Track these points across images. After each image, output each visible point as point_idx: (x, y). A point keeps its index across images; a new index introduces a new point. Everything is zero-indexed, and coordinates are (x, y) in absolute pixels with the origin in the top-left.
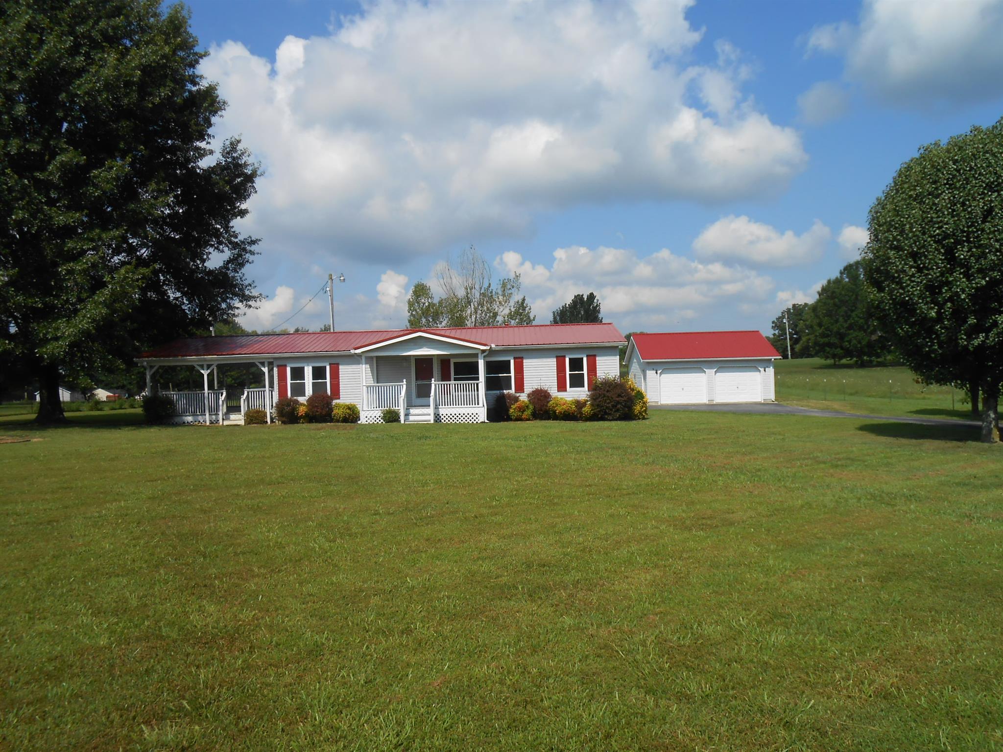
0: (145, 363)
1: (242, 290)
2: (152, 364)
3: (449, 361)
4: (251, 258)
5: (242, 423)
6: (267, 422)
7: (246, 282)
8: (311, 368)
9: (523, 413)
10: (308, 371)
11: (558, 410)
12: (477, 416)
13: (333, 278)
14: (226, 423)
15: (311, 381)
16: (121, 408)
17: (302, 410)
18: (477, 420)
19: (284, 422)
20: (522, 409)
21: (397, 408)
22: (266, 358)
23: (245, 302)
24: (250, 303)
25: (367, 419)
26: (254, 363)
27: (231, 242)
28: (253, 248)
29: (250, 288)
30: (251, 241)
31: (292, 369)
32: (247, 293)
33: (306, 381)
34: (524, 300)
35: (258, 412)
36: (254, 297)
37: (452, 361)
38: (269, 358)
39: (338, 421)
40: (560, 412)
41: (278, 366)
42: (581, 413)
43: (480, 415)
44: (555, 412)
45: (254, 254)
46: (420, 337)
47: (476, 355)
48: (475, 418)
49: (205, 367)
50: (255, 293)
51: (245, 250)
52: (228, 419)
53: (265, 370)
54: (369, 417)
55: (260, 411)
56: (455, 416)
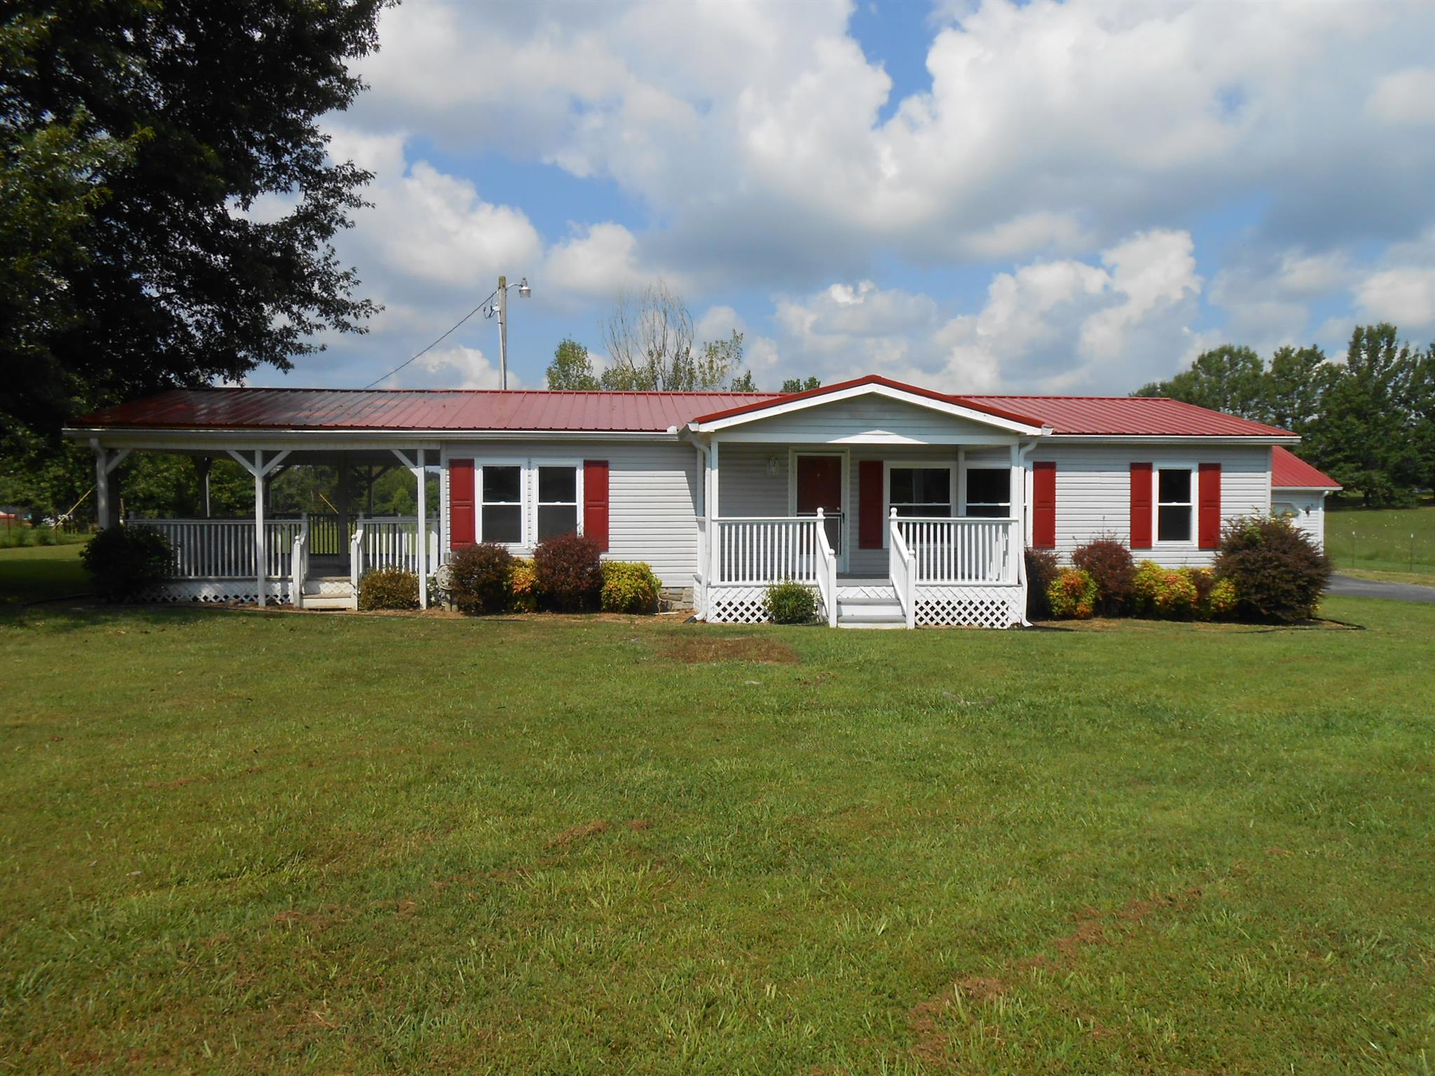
0: (94, 443)
1: (326, 287)
2: (114, 445)
3: (878, 466)
4: (351, 214)
5: (352, 603)
6: (418, 605)
7: (339, 270)
8: (535, 474)
9: (1077, 599)
10: (529, 482)
11: (1161, 594)
12: (1003, 608)
13: (508, 286)
14: (309, 603)
15: (536, 503)
16: (21, 545)
17: (523, 578)
18: (1003, 619)
19: (465, 609)
20: (1074, 591)
21: (811, 582)
22: (421, 441)
23: (333, 316)
24: (346, 318)
25: (719, 610)
26: (389, 453)
27: (304, 170)
28: (356, 190)
29: (345, 283)
30: (354, 174)
31: (488, 472)
32: (340, 295)
33: (523, 503)
34: (748, 378)
35: (395, 578)
36: (354, 307)
37: (888, 466)
38: (429, 441)
39: (614, 608)
40: (1165, 601)
41: (453, 465)
42: (1207, 603)
43: (1013, 606)
44: (1149, 600)
45: (359, 205)
46: (872, 396)
47: (1004, 451)
48: (998, 614)
49: (259, 459)
50: (356, 297)
51: (337, 193)
52: (313, 593)
53: (419, 472)
54: (724, 605)
55: (400, 576)
56: (949, 608)
